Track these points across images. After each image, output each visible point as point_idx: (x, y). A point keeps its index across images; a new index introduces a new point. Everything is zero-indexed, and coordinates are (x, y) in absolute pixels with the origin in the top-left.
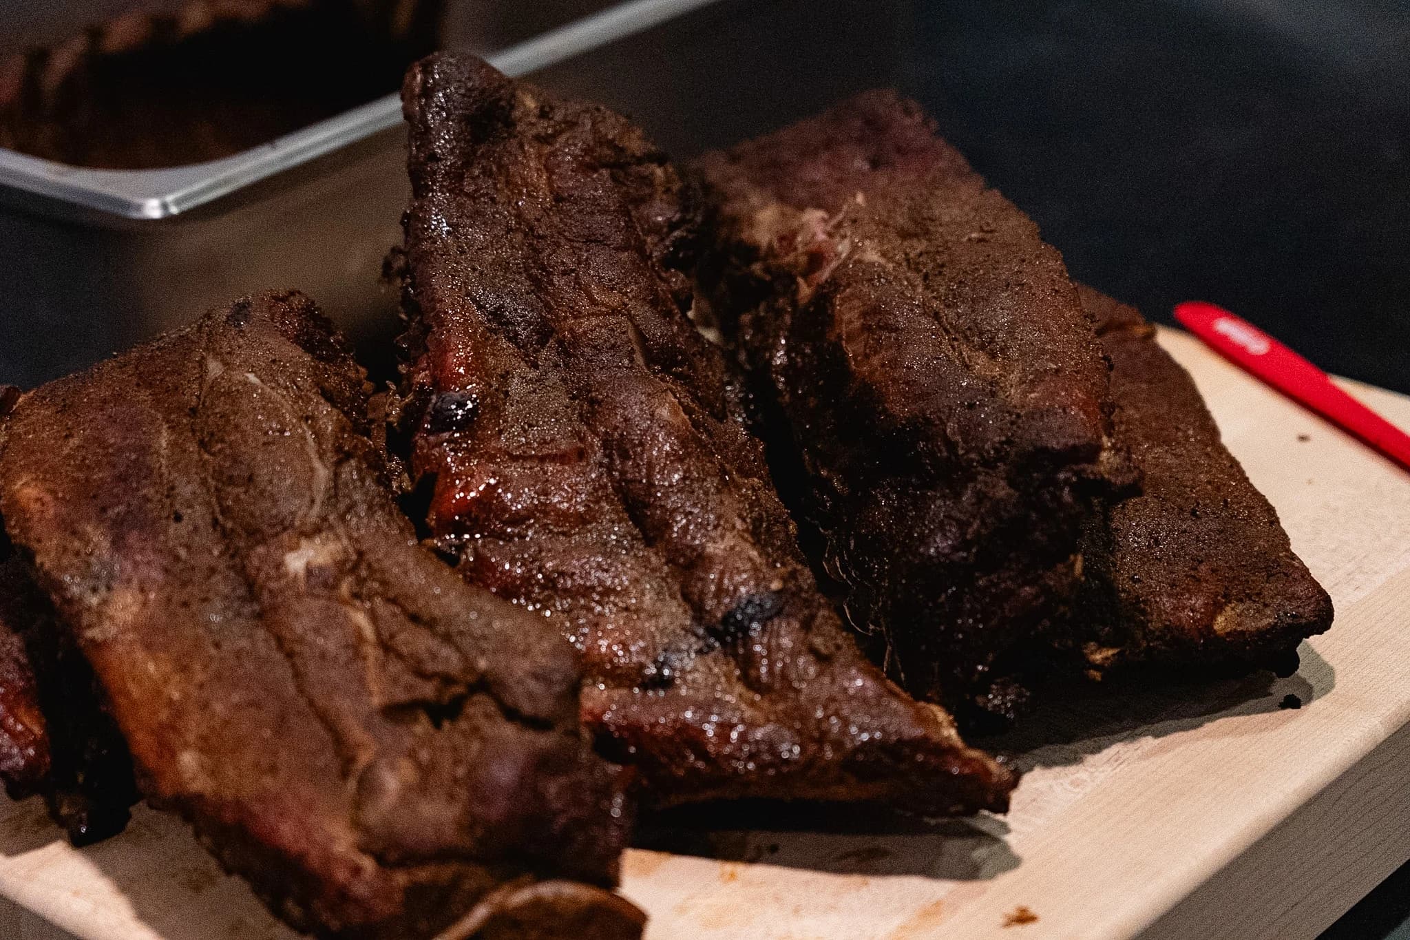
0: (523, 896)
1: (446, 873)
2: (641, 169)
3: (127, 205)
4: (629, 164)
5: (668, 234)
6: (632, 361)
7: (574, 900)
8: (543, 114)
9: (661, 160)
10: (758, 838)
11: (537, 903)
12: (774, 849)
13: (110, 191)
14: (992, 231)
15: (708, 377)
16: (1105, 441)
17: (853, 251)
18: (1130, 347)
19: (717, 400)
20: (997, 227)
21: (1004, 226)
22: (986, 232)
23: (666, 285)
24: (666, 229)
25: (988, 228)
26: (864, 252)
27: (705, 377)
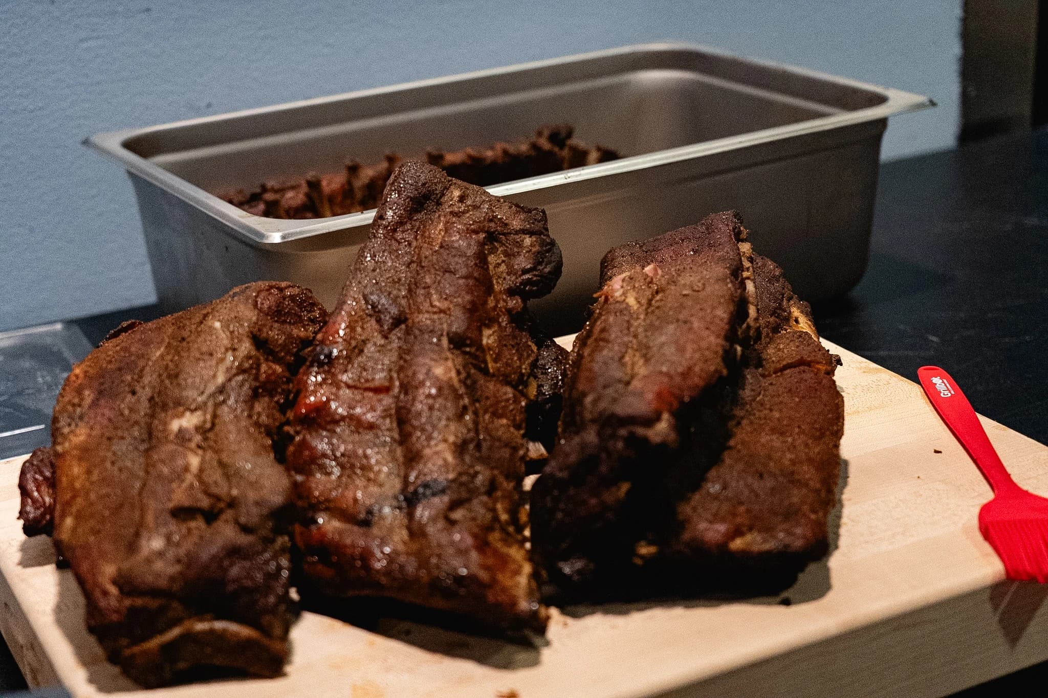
0: (200, 626)
1: (154, 603)
2: (517, 237)
3: (262, 236)
4: (510, 233)
5: (520, 276)
6: (439, 340)
7: (236, 635)
8: (462, 199)
9: (531, 233)
10: (404, 626)
11: (212, 631)
12: (408, 633)
13: (258, 228)
14: (698, 291)
15: (512, 359)
16: (666, 416)
17: (621, 296)
18: (804, 376)
19: (514, 373)
20: (703, 289)
21: (709, 289)
22: (694, 291)
23: (505, 304)
24: (520, 273)
25: (697, 289)
26: (626, 297)
27: (508, 359)
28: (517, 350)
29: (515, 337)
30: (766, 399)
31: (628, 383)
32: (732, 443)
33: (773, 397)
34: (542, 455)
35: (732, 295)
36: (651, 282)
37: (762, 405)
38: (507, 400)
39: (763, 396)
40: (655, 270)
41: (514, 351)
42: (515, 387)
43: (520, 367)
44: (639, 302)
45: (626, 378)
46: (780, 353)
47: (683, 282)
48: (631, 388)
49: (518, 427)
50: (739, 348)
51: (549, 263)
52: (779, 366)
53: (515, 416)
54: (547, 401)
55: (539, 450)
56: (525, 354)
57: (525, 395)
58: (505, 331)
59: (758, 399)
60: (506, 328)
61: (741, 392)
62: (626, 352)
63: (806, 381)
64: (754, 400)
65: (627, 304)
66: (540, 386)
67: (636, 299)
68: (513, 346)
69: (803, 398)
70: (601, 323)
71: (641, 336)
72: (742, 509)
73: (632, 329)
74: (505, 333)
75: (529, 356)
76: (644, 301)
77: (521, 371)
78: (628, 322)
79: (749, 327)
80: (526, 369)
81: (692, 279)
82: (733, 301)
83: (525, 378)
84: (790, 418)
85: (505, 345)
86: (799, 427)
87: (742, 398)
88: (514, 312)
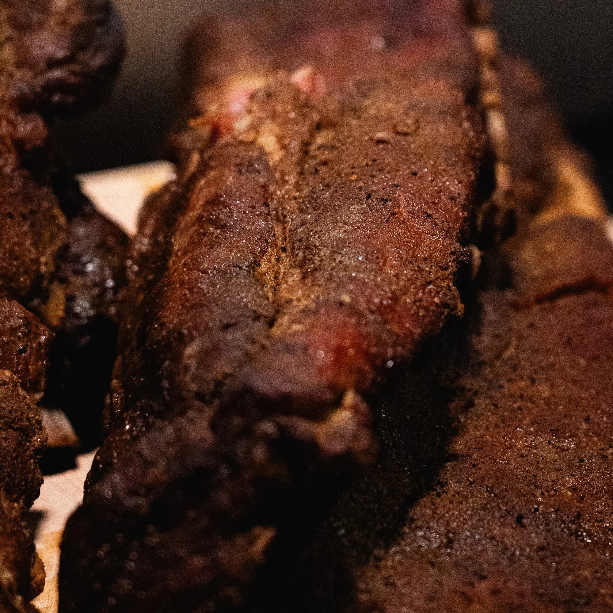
14: (406, 134)
15: (20, 244)
16: (350, 398)
17: (247, 131)
18: (598, 313)
19: (25, 273)
20: (416, 130)
21: (427, 131)
22: (397, 133)
23: (11, 129)
24: (41, 66)
25: (405, 130)
26: (258, 133)
27: (15, 244)
28: (32, 226)
29: (28, 199)
30: (523, 356)
31: (271, 322)
32: (459, 446)
33: (536, 351)
34: (65, 438)
35: (470, 145)
36: (307, 105)
37: (514, 368)
38: (14, 330)
39: (517, 348)
40: (313, 78)
41: (26, 228)
42: (24, 302)
43: (37, 261)
44: (284, 147)
45: (266, 311)
46: (548, 263)
47: (373, 112)
48: (276, 331)
49: (32, 388)
50: (477, 253)
51: (100, 48)
52: (548, 288)
53: (27, 364)
54: (82, 330)
55: (58, 427)
56: (47, 233)
57: (43, 319)
58: (11, 185)
59: (507, 354)
60: (12, 178)
61: (474, 339)
62: (263, 252)
63: (600, 323)
64: (498, 357)
65: (262, 150)
66: (70, 299)
67: (279, 139)
68: (24, 217)
69: (595, 358)
70: (208, 184)
71: (293, 220)
72: (483, 586)
73: (273, 204)
74: (10, 190)
75: (53, 237)
76: (295, 145)
77: (38, 269)
78: (265, 187)
79: (494, 209)
80: (46, 264)
81: (391, 106)
82: (473, 158)
83: (45, 283)
84: (570, 399)
85: (10, 216)
86: (588, 420)
87: (476, 351)
88: (29, 146)
